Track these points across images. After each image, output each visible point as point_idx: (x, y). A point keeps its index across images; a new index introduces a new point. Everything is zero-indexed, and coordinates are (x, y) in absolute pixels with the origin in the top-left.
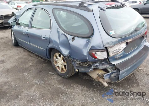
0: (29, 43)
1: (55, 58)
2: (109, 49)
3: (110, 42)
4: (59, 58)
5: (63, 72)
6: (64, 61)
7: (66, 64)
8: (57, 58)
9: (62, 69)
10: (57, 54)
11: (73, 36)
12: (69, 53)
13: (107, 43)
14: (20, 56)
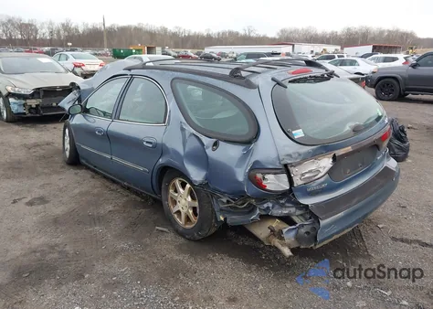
0: (109, 157)
1: (171, 191)
2: (291, 169)
3: (294, 153)
4: (181, 190)
5: (188, 226)
6: (193, 198)
7: (196, 204)
8: (176, 191)
9: (188, 219)
10: (177, 182)
11: (215, 140)
12: (206, 178)
13: (288, 155)
14: (85, 188)
